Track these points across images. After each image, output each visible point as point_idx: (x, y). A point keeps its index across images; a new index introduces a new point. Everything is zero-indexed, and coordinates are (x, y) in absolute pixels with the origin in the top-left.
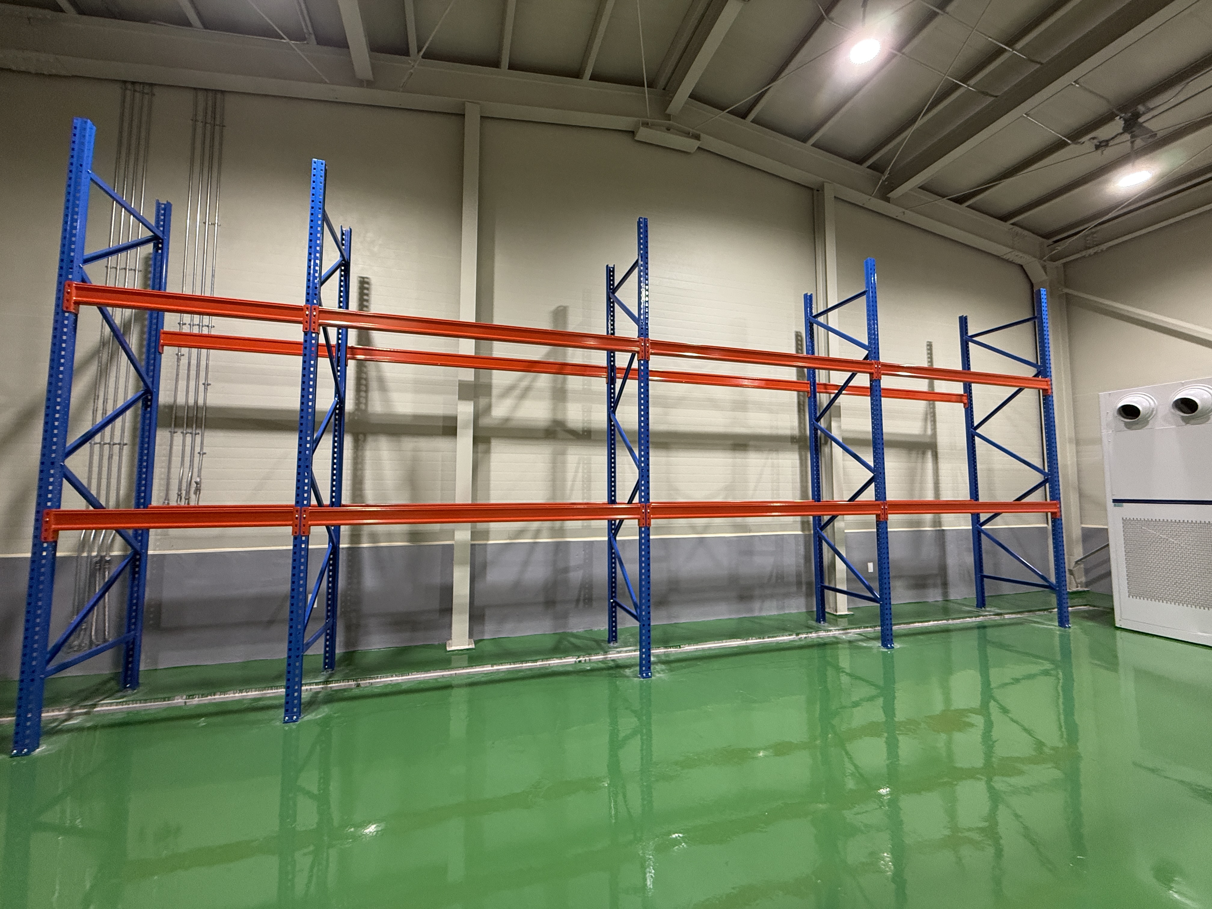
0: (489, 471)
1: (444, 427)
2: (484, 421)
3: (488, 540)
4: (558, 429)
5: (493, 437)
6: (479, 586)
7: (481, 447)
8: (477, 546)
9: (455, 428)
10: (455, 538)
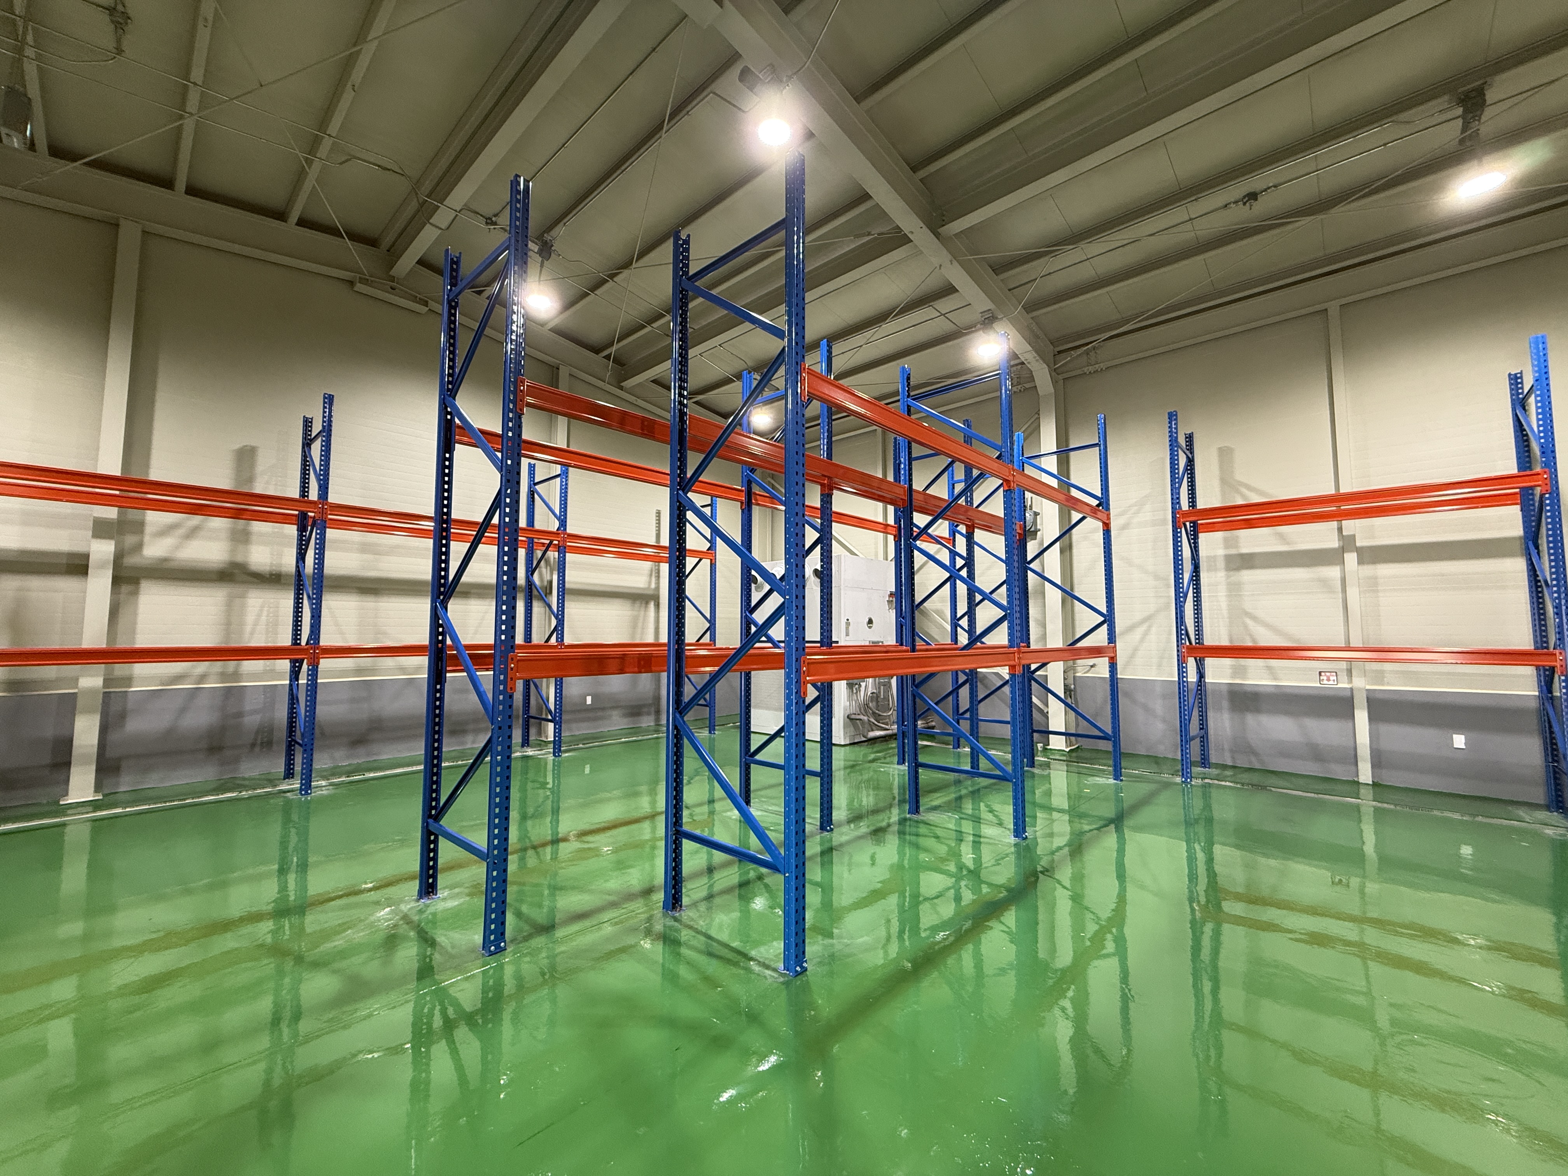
0: (135, 614)
1: (68, 565)
2: (130, 561)
3: (130, 687)
4: (236, 571)
5: (144, 577)
6: (114, 736)
7: (125, 589)
8: (112, 695)
9: (87, 567)
10: (79, 684)
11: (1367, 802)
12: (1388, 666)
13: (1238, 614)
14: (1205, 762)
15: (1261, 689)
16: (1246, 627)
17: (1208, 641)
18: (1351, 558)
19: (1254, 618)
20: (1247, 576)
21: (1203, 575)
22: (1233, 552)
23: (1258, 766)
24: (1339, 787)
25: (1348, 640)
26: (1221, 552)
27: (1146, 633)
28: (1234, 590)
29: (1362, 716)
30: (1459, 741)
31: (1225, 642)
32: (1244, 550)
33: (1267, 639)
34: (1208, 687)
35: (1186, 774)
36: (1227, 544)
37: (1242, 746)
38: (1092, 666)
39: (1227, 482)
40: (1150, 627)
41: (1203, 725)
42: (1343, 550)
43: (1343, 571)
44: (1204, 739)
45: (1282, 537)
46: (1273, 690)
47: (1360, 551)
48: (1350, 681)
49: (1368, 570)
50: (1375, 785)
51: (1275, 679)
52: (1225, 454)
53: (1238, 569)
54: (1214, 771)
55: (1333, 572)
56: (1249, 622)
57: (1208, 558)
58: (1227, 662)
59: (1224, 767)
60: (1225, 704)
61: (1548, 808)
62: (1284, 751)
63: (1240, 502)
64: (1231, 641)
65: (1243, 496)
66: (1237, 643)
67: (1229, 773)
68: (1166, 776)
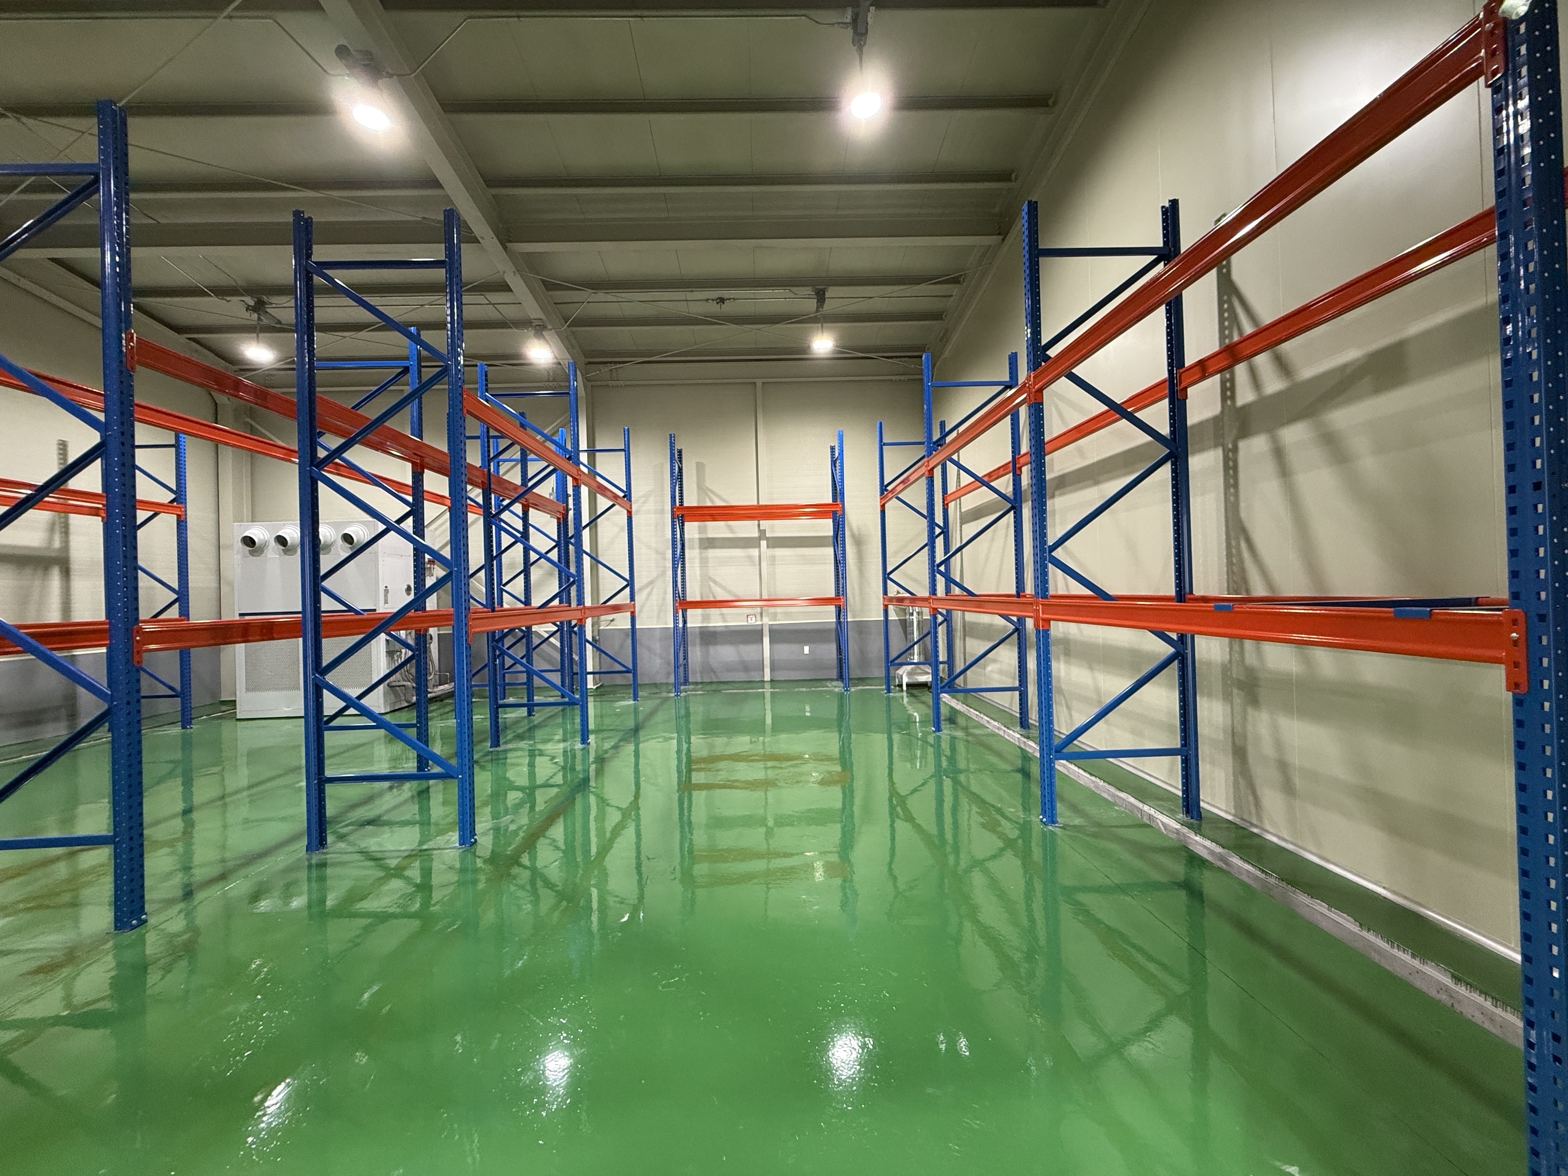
11: (768, 690)
12: (779, 610)
13: (706, 579)
14: (686, 682)
15: (718, 629)
16: (710, 587)
17: (689, 599)
18: (764, 543)
19: (715, 582)
20: (712, 553)
21: (687, 551)
22: (704, 536)
23: (715, 680)
24: (755, 685)
25: (761, 595)
26: (697, 536)
27: (650, 594)
28: (704, 562)
29: (766, 640)
30: (806, 650)
31: (698, 599)
32: (710, 536)
33: (721, 596)
34: (689, 630)
35: (678, 691)
36: (701, 530)
37: (707, 668)
38: (612, 621)
39: (701, 488)
40: (652, 589)
41: (686, 658)
42: (760, 538)
43: (760, 552)
44: (686, 666)
45: (730, 528)
46: (723, 629)
47: (768, 539)
48: (762, 620)
49: (771, 551)
50: (772, 681)
51: (725, 621)
52: (700, 467)
53: (706, 548)
54: (691, 687)
55: (755, 552)
56: (712, 584)
57: (690, 539)
58: (699, 611)
59: (696, 683)
60: (698, 641)
61: (837, 680)
62: (729, 668)
63: (709, 504)
64: (702, 597)
65: (711, 500)
66: (705, 599)
67: (700, 686)
68: (664, 694)
